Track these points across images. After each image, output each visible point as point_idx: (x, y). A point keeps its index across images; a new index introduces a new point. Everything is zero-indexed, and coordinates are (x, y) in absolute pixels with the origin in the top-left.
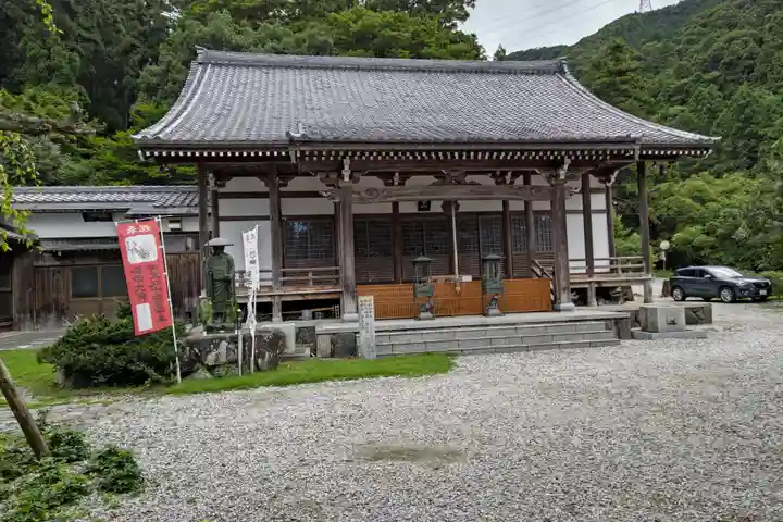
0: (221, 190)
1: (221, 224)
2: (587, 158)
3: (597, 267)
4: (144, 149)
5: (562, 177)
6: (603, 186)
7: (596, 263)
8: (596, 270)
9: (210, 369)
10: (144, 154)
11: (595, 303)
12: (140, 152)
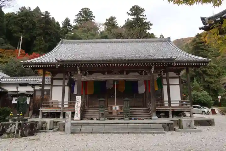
0: (54, 77)
1: (53, 87)
2: (159, 65)
3: (172, 104)
4: (24, 65)
5: (152, 72)
6: (178, 76)
7: (172, 102)
8: (172, 105)
9: (8, 134)
10: (24, 66)
11: (172, 117)
12: (23, 66)
